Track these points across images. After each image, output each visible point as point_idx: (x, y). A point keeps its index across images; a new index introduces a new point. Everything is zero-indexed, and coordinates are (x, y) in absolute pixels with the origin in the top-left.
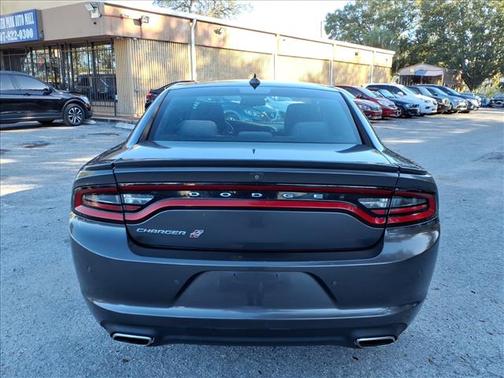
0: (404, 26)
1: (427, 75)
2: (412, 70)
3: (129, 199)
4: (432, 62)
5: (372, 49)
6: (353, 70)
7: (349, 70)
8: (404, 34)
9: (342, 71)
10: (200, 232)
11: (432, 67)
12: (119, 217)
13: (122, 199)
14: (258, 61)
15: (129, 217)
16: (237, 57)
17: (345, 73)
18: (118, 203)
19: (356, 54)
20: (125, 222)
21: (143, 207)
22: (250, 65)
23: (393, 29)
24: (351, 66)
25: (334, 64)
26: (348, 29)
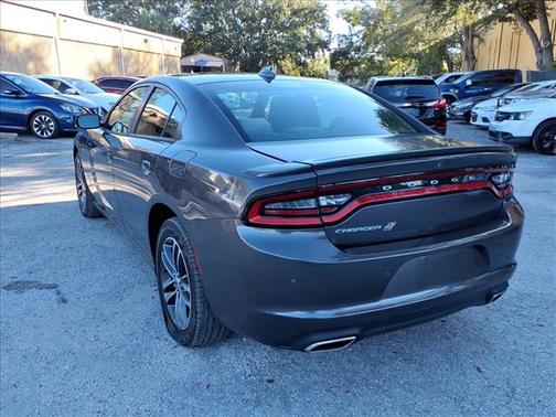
0: (176, 12)
1: (207, 65)
2: (192, 60)
3: (324, 201)
4: (210, 52)
5: (160, 35)
6: (145, 59)
7: (141, 59)
8: (177, 21)
9: (132, 60)
10: (393, 224)
11: (212, 58)
12: (317, 221)
13: (318, 202)
14: (37, 46)
15: (326, 219)
16: (10, 40)
17: (137, 61)
18: (314, 206)
19: (146, 41)
20: (322, 226)
21: (340, 207)
22: (27, 50)
23: (165, 13)
24: (142, 54)
25: (124, 52)
26: (113, 11)
